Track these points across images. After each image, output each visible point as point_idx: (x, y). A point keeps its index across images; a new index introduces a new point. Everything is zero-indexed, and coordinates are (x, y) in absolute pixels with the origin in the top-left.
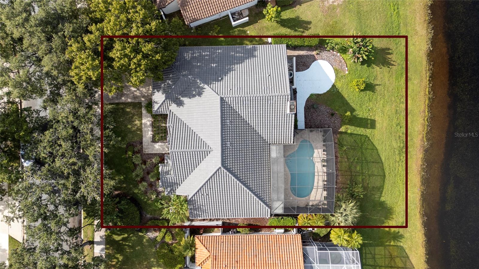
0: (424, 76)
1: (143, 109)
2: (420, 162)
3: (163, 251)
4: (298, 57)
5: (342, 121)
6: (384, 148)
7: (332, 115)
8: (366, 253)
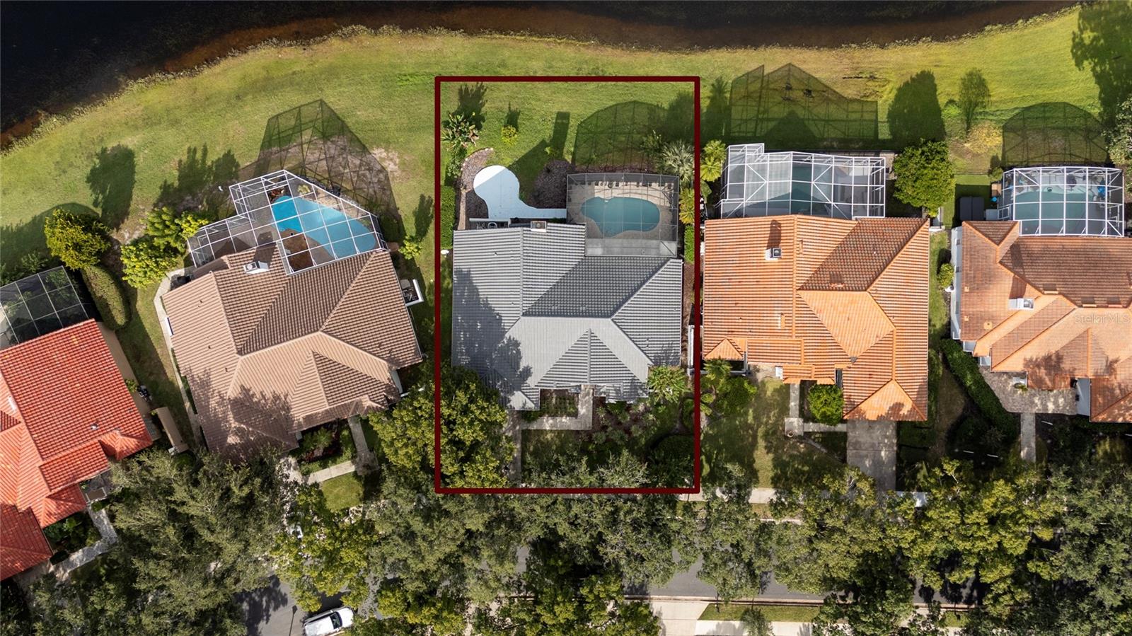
0: (500, 41)
1: (530, 428)
2: (618, 52)
3: (725, 406)
4: (468, 216)
5: (557, 158)
6: (597, 102)
7: (549, 171)
8: (739, 132)
